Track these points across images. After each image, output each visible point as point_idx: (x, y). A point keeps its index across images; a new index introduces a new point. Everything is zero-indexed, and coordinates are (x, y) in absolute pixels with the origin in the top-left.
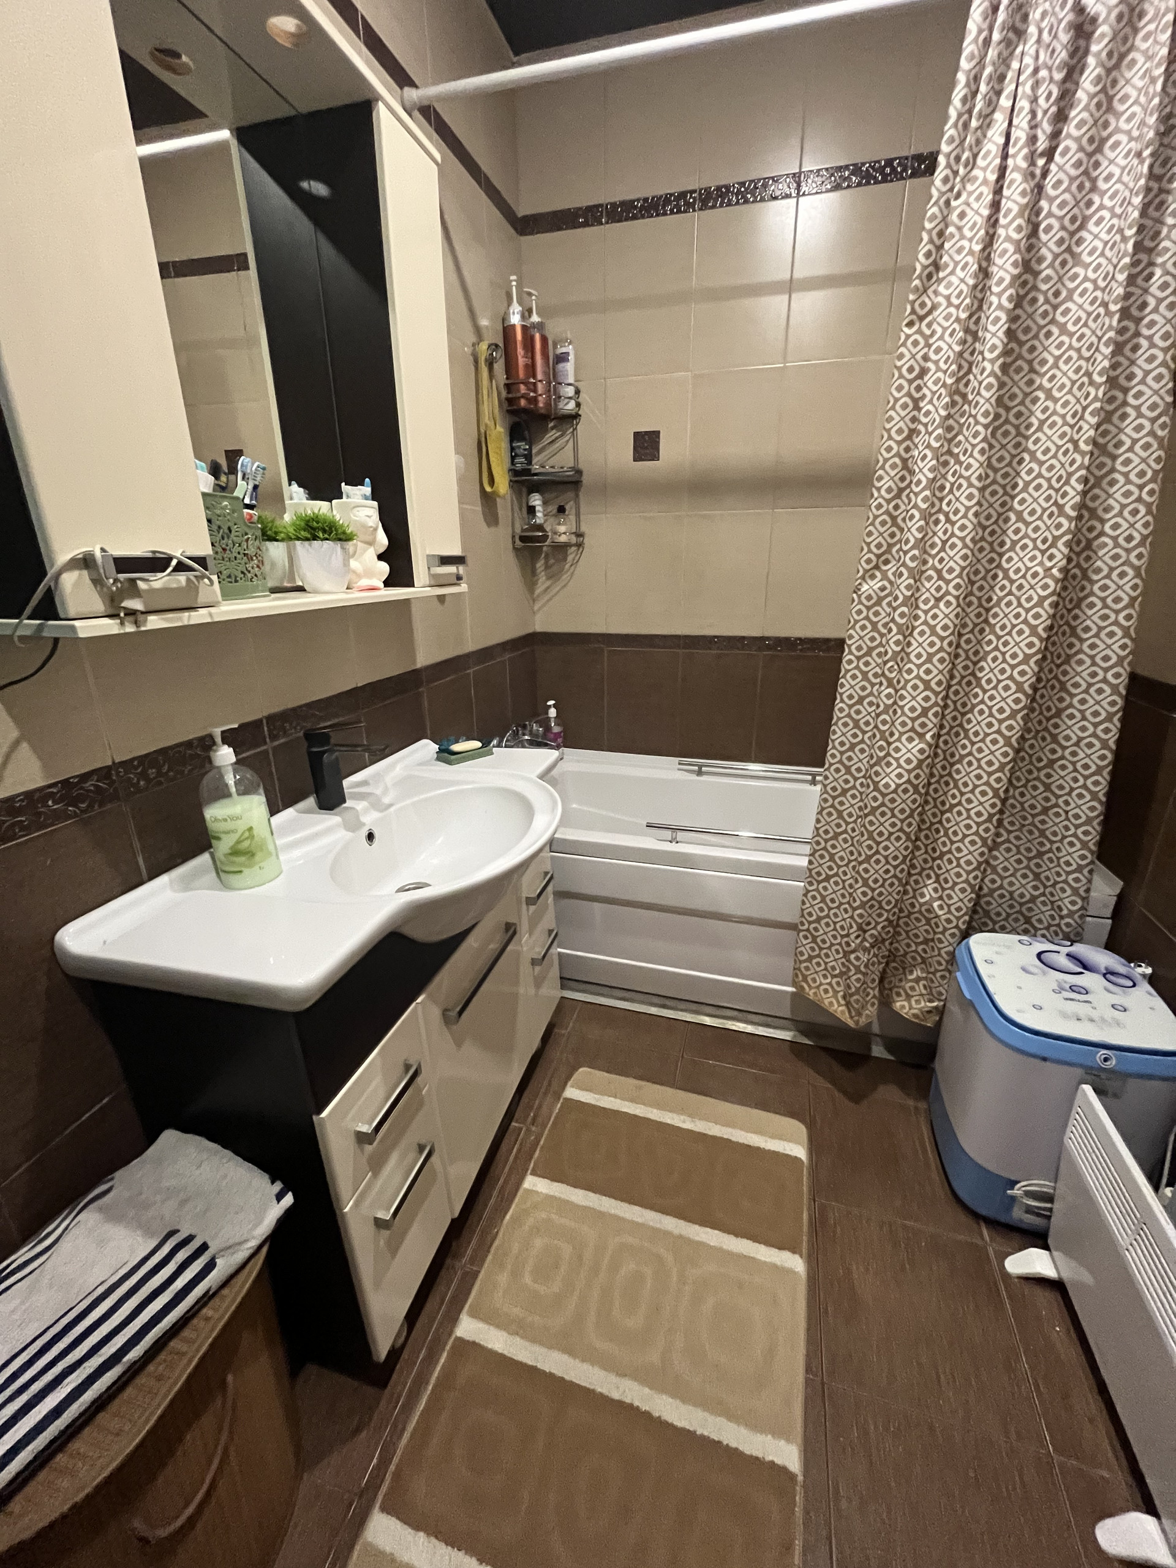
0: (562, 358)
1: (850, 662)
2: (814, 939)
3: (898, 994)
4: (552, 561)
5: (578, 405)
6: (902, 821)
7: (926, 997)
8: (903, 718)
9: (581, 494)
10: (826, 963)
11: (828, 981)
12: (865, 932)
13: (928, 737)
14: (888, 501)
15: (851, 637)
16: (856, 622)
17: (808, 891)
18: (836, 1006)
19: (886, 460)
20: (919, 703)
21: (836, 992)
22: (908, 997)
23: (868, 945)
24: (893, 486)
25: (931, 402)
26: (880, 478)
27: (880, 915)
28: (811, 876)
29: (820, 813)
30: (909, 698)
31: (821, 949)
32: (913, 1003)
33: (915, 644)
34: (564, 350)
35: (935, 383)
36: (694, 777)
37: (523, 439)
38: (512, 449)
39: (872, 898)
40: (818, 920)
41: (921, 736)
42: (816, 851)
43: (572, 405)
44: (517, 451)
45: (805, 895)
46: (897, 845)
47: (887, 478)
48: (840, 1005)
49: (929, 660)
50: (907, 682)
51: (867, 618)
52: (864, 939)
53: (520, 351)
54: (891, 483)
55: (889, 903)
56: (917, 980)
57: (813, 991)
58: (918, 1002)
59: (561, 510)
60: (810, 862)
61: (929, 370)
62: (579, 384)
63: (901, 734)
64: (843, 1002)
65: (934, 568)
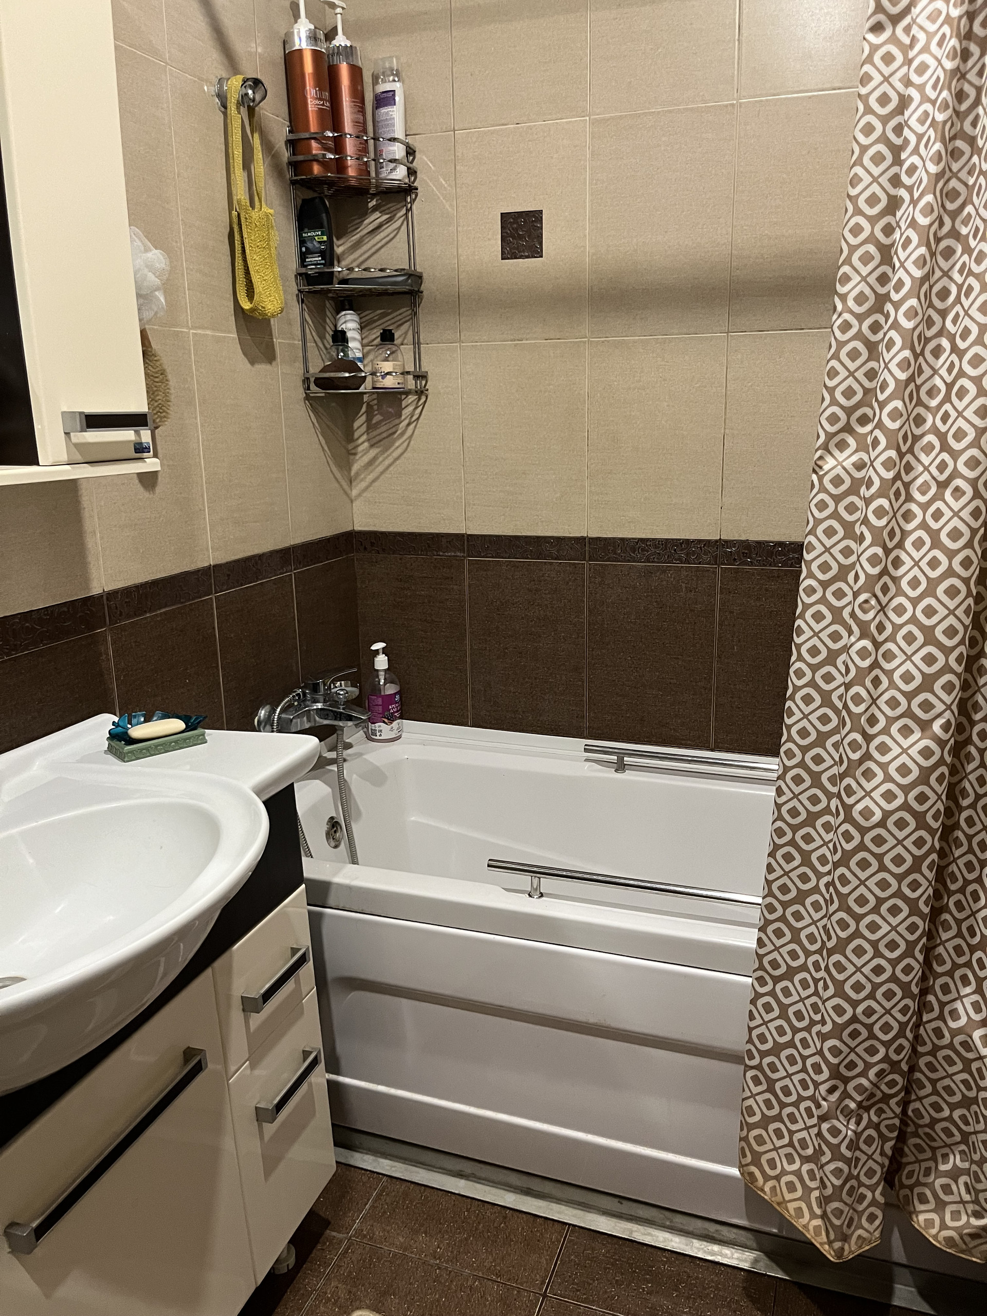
0: (385, 99)
1: (811, 591)
2: (771, 1083)
3: (923, 1200)
4: (378, 418)
5: (412, 172)
6: (900, 878)
7: (970, 1208)
8: (893, 693)
9: (421, 312)
10: (791, 1133)
11: (795, 1167)
12: (846, 1080)
13: (936, 727)
14: (860, 318)
15: (811, 548)
16: (818, 522)
17: (758, 996)
18: (807, 1215)
19: (853, 249)
20: (916, 666)
21: (807, 1190)
22: (941, 1206)
23: (853, 1105)
24: (867, 291)
25: (916, 151)
26: (846, 279)
27: (872, 1051)
28: (761, 967)
29: (772, 854)
30: (901, 658)
31: (783, 1105)
32: (948, 1217)
33: (909, 563)
34: (387, 87)
35: (922, 122)
36: (611, 774)
37: (318, 226)
38: (302, 242)
39: (854, 1019)
40: (777, 1049)
41: (925, 726)
42: (768, 923)
43: (400, 173)
44: (309, 245)
45: (753, 1002)
46: (894, 921)
47: (856, 279)
48: (813, 1216)
49: (930, 592)
50: (897, 628)
51: (835, 515)
52: (846, 1095)
53: (311, 91)
54: (863, 287)
55: (886, 1028)
56: (955, 1174)
57: (770, 1184)
58: (956, 1215)
59: (387, 337)
60: (760, 943)
61: (910, 99)
62: (409, 140)
63: (891, 721)
64: (818, 1212)
65: (935, 430)
